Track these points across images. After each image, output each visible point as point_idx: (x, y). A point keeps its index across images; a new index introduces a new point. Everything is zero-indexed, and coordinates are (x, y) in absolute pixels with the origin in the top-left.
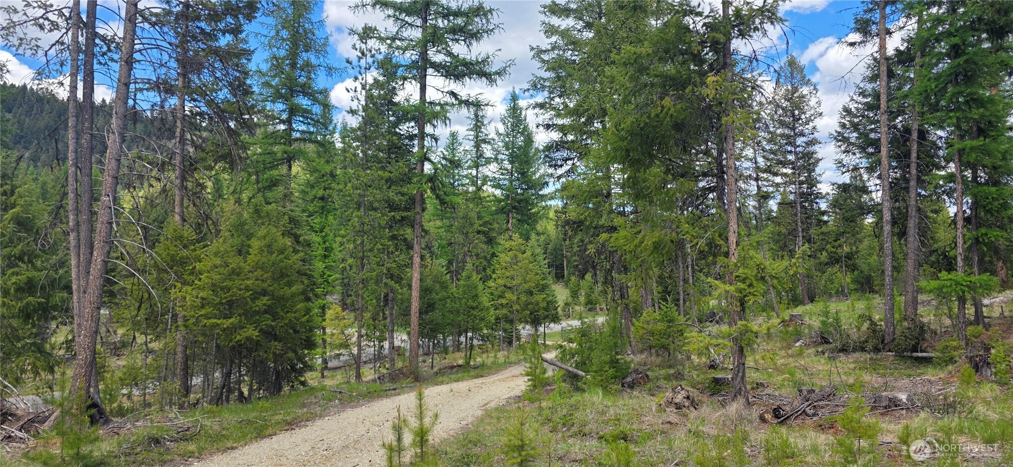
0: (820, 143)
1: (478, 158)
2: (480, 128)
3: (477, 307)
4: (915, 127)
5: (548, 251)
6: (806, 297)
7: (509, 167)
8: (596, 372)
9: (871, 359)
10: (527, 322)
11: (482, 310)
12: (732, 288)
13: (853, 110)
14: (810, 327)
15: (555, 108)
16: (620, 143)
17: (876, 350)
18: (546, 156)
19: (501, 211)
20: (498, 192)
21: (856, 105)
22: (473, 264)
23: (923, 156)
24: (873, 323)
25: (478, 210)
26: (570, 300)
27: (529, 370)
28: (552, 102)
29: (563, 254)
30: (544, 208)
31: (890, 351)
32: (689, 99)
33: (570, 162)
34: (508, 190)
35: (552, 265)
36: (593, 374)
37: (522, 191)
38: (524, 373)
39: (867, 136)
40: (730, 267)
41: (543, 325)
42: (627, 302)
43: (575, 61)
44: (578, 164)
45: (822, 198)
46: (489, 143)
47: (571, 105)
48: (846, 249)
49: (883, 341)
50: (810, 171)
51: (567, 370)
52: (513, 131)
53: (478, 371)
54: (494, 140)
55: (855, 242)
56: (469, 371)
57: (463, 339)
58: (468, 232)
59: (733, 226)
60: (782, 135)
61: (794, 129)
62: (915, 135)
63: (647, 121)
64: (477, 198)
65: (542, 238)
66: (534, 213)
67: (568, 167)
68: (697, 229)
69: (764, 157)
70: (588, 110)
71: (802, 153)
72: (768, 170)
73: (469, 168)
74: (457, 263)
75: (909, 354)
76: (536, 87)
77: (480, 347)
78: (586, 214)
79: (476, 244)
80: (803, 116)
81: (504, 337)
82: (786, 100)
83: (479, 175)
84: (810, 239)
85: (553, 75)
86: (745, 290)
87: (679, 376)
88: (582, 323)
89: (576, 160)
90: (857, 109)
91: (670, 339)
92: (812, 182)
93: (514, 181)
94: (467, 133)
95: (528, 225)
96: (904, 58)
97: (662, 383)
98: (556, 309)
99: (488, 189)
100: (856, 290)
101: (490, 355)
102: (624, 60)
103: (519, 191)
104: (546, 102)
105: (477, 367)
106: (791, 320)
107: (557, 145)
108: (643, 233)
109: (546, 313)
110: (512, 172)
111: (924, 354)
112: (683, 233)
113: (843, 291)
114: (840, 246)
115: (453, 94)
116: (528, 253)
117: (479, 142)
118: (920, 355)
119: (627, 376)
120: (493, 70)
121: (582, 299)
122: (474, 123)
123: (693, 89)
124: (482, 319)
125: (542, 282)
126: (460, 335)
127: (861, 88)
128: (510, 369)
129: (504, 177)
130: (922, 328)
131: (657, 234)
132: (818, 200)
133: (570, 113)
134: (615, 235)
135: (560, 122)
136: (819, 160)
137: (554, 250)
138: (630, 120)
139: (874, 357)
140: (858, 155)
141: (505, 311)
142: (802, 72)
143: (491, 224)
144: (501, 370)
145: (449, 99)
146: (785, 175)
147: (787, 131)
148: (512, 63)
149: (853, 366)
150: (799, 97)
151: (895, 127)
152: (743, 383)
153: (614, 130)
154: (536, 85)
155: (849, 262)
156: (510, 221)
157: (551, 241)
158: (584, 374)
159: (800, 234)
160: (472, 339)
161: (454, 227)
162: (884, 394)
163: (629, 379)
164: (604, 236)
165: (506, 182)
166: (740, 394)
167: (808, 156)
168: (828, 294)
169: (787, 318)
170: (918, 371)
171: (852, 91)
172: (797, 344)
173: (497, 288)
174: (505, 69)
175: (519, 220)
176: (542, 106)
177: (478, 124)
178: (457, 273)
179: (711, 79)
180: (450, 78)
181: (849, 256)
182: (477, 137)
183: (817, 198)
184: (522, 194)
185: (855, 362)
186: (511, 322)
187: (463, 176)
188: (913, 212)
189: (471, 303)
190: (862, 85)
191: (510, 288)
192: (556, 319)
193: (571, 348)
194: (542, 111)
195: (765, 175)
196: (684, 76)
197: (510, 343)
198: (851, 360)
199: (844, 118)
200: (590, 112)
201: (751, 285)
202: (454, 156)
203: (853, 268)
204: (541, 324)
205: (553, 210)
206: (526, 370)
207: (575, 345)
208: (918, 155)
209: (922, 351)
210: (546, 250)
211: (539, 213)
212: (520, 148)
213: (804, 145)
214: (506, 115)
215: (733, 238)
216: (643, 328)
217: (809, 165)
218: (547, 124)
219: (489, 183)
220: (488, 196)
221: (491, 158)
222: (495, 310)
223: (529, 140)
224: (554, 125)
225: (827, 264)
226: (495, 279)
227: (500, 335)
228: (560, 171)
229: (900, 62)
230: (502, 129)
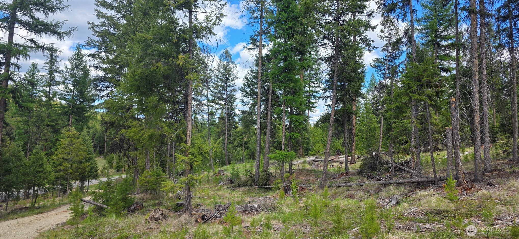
0: (237, 91)
1: (51, 81)
2: (54, 63)
3: (42, 171)
4: (271, 88)
5: (95, 138)
6: (227, 162)
7: (72, 88)
8: (113, 205)
9: (249, 190)
10: (77, 179)
11: (45, 173)
12: (187, 158)
13: (249, 78)
14: (227, 176)
15: (101, 58)
16: (135, 82)
17: (251, 185)
18: (94, 84)
19: (65, 113)
20: (63, 102)
21: (250, 76)
22: (43, 145)
23: (273, 101)
24: (251, 173)
25: (48, 112)
26: (107, 166)
27: (73, 207)
28: (100, 55)
29: (104, 140)
30: (93, 113)
31: (256, 185)
32: (171, 64)
33: (109, 89)
34: (71, 101)
35: (97, 146)
36: (112, 206)
37: (79, 103)
38: (69, 209)
39: (253, 90)
40: (187, 148)
41: (88, 181)
42: (136, 166)
43: (115, 34)
44: (114, 90)
45: (236, 116)
46: (59, 72)
47: (111, 58)
48: (246, 140)
49: (254, 181)
50: (232, 103)
51: (97, 205)
52: (76, 67)
53: (41, 210)
54: (63, 71)
55: (250, 136)
56: (33, 210)
57: (31, 191)
58: (39, 126)
59: (190, 128)
60: (221, 86)
61: (226, 83)
62: (271, 92)
63: (149, 72)
64: (48, 104)
65: (92, 130)
66: (87, 116)
67: (108, 92)
68: (171, 130)
69: (212, 95)
70: (120, 62)
71: (229, 95)
72: (213, 102)
73: (44, 86)
74: (31, 144)
75: (263, 186)
76: (90, 45)
77: (42, 195)
78: (115, 119)
79: (45, 133)
80: (230, 78)
81: (61, 189)
82: (223, 69)
83: (51, 91)
84: (230, 135)
85: (101, 40)
86: (193, 159)
87: (160, 204)
88: (108, 179)
89: (113, 88)
90: (250, 78)
91: (158, 185)
92: (232, 109)
93: (75, 96)
94: (44, 65)
95: (82, 122)
96: (268, 58)
97: (150, 208)
98: (97, 171)
99: (57, 99)
100: (248, 158)
101: (50, 200)
102: (138, 39)
103: (78, 102)
104: (96, 54)
105: (40, 208)
106: (219, 173)
107: (102, 78)
108: (144, 130)
109: (90, 174)
110: (74, 91)
111: (269, 186)
112: (165, 131)
113: (243, 159)
114: (243, 138)
115: (32, 41)
116: (81, 139)
117: (51, 72)
118: (268, 186)
119: (131, 206)
120: (62, 31)
121: (114, 165)
122: (50, 59)
123: (173, 60)
124: (46, 179)
125: (88, 156)
126: (29, 189)
127: (252, 69)
128: (62, 207)
129: (68, 93)
130: (269, 175)
131: (151, 131)
132: (234, 117)
133: (110, 62)
134: (129, 130)
135: (105, 66)
136: (236, 99)
137: (99, 137)
138: (139, 71)
139: (250, 188)
140: (250, 98)
141: (62, 173)
142: (231, 57)
143: (57, 121)
144: (56, 208)
145: (29, 43)
146: (221, 104)
147: (223, 84)
148: (75, 29)
149: (241, 193)
150: (229, 69)
151: (264, 87)
152: (189, 205)
153: (131, 75)
154: (90, 44)
155: (245, 145)
156: (71, 120)
157: (97, 132)
158: (106, 206)
159: (226, 132)
160: (37, 191)
161: (30, 122)
162: (249, 205)
163: (132, 207)
164: (123, 131)
165: (70, 97)
166: (187, 210)
167: (231, 96)
168: (237, 161)
169: (217, 172)
170: (266, 194)
171: (249, 69)
172: (220, 185)
173: (58, 160)
174: (70, 32)
175: (76, 120)
176: (93, 56)
177: (52, 61)
178: (30, 150)
179: (181, 56)
180: (32, 32)
181: (246, 143)
182: (51, 68)
183: (234, 116)
184: (80, 105)
185: (242, 191)
186: (67, 179)
187: (39, 91)
188: (269, 125)
189: (38, 169)
190: (252, 67)
191: (67, 160)
192: (96, 177)
193: (100, 193)
194: (93, 59)
195: (211, 104)
196: (169, 53)
197: (65, 192)
198: (241, 191)
199: (245, 81)
200: (121, 63)
201: (195, 157)
202: (34, 78)
203: (248, 148)
204: (86, 180)
205: (100, 114)
206: (71, 207)
207: (103, 191)
208: (272, 100)
209: (268, 185)
210: (94, 137)
211: (90, 116)
212: (80, 78)
213: (230, 91)
214: (73, 58)
215: (189, 134)
216: (144, 180)
217: (232, 100)
218: (96, 66)
219: (57, 96)
220: (57, 104)
221: (60, 82)
222: (55, 172)
223: (86, 73)
224: (100, 67)
225: (237, 146)
226: (57, 154)
227: (58, 188)
228: (102, 94)
229: (267, 60)
230: (69, 66)
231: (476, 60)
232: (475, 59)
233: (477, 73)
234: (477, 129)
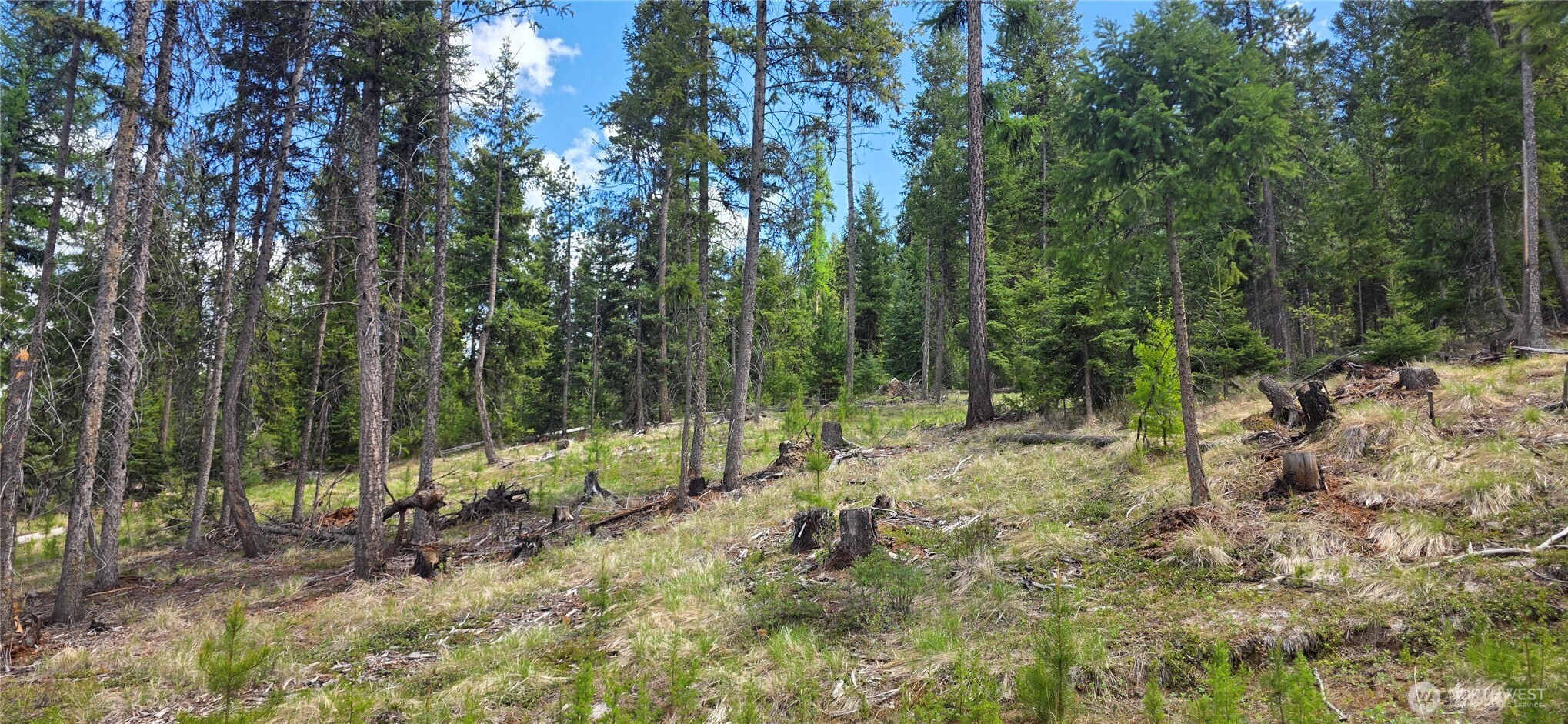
231: (117, 245)
232: (116, 240)
233: (114, 285)
234: (87, 454)
